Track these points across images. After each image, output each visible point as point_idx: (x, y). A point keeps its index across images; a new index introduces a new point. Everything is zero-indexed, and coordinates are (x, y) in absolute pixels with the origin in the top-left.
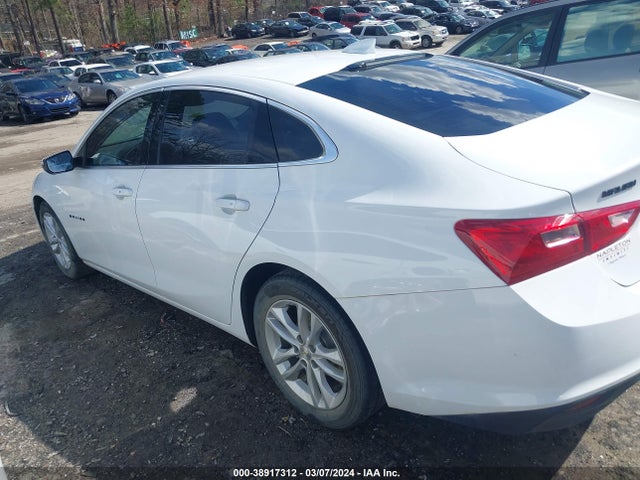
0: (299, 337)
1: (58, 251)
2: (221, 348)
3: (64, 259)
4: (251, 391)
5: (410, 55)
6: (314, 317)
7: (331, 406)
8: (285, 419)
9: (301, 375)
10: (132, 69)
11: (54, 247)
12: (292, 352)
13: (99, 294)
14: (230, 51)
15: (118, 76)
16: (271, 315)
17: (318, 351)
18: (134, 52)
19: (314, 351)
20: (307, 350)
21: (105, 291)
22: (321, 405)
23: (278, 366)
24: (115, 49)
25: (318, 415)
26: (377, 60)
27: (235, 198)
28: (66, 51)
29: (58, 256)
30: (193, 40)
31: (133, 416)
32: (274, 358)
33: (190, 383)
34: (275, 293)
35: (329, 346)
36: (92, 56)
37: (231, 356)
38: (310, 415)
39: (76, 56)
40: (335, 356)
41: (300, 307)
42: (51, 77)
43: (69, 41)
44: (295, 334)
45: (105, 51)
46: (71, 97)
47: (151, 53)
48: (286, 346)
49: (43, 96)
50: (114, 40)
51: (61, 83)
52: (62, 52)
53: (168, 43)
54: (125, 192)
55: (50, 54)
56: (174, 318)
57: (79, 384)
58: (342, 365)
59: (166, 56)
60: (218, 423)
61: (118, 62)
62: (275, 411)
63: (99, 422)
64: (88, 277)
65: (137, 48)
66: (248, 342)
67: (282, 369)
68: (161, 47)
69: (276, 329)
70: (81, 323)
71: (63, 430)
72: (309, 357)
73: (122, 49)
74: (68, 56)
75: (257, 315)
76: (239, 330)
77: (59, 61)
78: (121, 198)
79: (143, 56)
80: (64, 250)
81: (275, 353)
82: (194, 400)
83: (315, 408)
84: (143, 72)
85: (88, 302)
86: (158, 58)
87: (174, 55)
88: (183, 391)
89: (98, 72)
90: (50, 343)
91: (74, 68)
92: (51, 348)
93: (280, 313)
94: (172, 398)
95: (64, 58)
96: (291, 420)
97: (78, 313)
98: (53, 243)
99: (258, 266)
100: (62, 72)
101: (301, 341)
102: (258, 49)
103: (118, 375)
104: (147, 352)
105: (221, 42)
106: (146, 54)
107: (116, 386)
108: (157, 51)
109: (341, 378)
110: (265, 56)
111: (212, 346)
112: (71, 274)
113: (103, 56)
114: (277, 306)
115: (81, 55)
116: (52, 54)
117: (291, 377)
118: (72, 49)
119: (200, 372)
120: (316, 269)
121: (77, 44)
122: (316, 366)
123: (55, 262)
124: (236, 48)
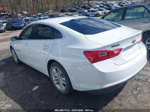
0: (58, 75)
1: (15, 58)
2: (45, 79)
3: (16, 59)
4: (50, 87)
5: (86, 18)
6: (60, 71)
7: (64, 90)
8: (55, 93)
9: (58, 83)
10: (37, 19)
11: (14, 57)
12: (57, 78)
13: (23, 67)
14: (59, 15)
15: (34, 20)
16: (53, 71)
17: (61, 78)
18: (38, 15)
19: (60, 78)
20: (59, 78)
21: (24, 66)
22: (62, 90)
23: (54, 82)
24: (34, 14)
25: (61, 92)
26: (78, 19)
27: (46, 46)
28: (23, 14)
29: (15, 59)
30: (52, 12)
31: (25, 91)
32: (54, 80)
33: (37, 85)
34: (53, 66)
35: (63, 77)
36: (29, 16)
37: (47, 80)
38: (60, 92)
39: (25, 16)
40: (64, 79)
41: (58, 69)
42: (19, 20)
43: (24, 12)
44: (57, 74)
45: (32, 15)
46: (23, 25)
47: (42, 15)
48: (56, 77)
49: (17, 24)
50: (34, 12)
51: (21, 22)
52: (22, 14)
53: (46, 13)
54: (27, 45)
55: (19, 15)
56: (37, 72)
57: (15, 84)
58: (65, 81)
59: (45, 16)
60: (42, 93)
61: (34, 17)
62: (53, 91)
63: (18, 92)
64: (21, 63)
65: (39, 14)
66: (49, 76)
67: (55, 82)
68: (44, 14)
69: (54, 74)
70: (18, 73)
71: (11, 93)
72: (60, 79)
73: (35, 14)
74: (23, 16)
75: (50, 71)
76: (47, 74)
77: (21, 17)
78: (26, 46)
79: (40, 16)
80: (16, 57)
81: (54, 79)
82: (38, 88)
83: (61, 90)
84: (39, 19)
85: (20, 68)
86: (43, 16)
87: (47, 16)
88: (36, 87)
89: (29, 19)
90: (11, 76)
91: (24, 18)
92: (11, 77)
93: (54, 70)
94: (33, 88)
95: (22, 16)
96: (56, 93)
97: (17, 71)
98: (14, 56)
99: (50, 60)
100: (22, 19)
101: (58, 76)
102: (66, 15)
103: (23, 83)
104: (30, 79)
105: (58, 13)
106: (41, 15)
107: (23, 85)
108: (43, 15)
109: (65, 83)
110: (67, 16)
111: (43, 78)
112: (17, 63)
113: (31, 16)
114: (54, 69)
115: (26, 15)
116: (20, 15)
117: (57, 84)
118: (24, 14)
119: (40, 83)
120: (60, 61)
121: (26, 13)
122: (61, 81)
123: (14, 60)
124: (61, 14)
